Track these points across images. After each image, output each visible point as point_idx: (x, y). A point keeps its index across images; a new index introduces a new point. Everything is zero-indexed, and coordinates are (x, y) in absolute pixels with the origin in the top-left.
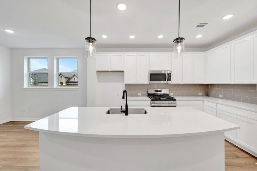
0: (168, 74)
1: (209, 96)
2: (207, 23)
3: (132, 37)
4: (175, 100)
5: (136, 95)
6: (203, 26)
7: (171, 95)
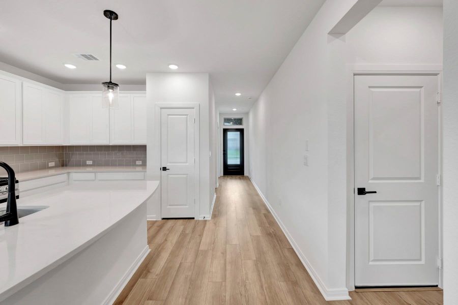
1: (66, 166)
4: (18, 182)
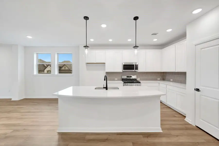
0: (136, 65)
2: (158, 33)
3: (110, 40)
4: (140, 83)
5: (114, 80)
6: (155, 34)
7: (138, 79)
